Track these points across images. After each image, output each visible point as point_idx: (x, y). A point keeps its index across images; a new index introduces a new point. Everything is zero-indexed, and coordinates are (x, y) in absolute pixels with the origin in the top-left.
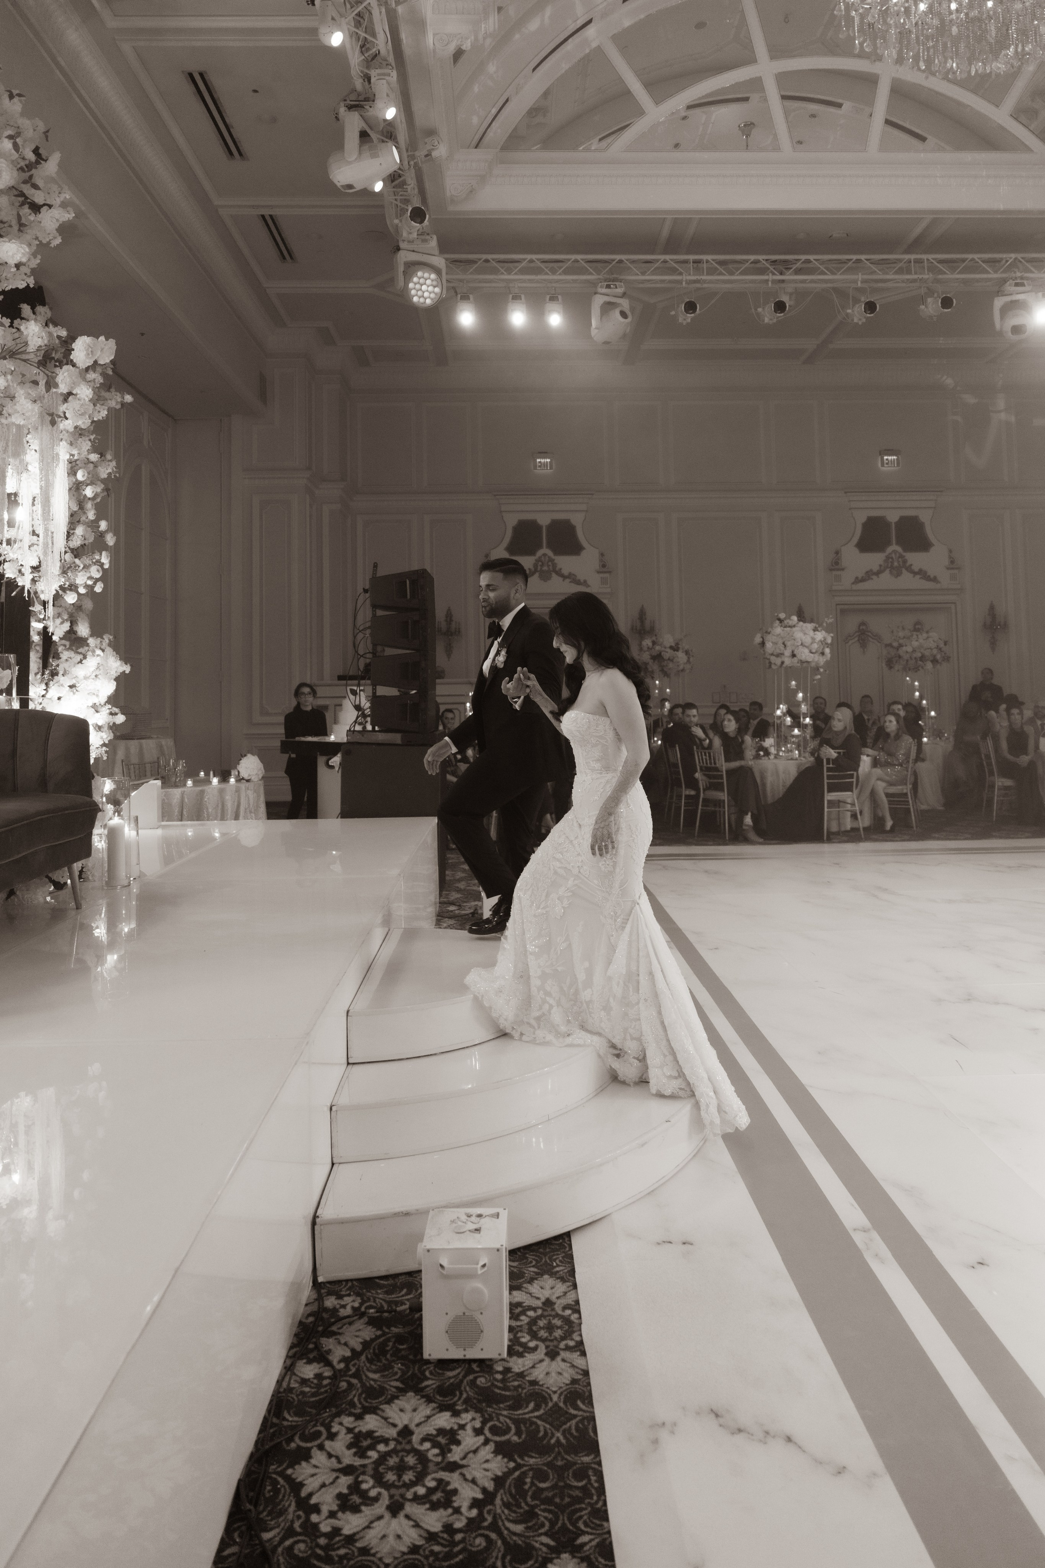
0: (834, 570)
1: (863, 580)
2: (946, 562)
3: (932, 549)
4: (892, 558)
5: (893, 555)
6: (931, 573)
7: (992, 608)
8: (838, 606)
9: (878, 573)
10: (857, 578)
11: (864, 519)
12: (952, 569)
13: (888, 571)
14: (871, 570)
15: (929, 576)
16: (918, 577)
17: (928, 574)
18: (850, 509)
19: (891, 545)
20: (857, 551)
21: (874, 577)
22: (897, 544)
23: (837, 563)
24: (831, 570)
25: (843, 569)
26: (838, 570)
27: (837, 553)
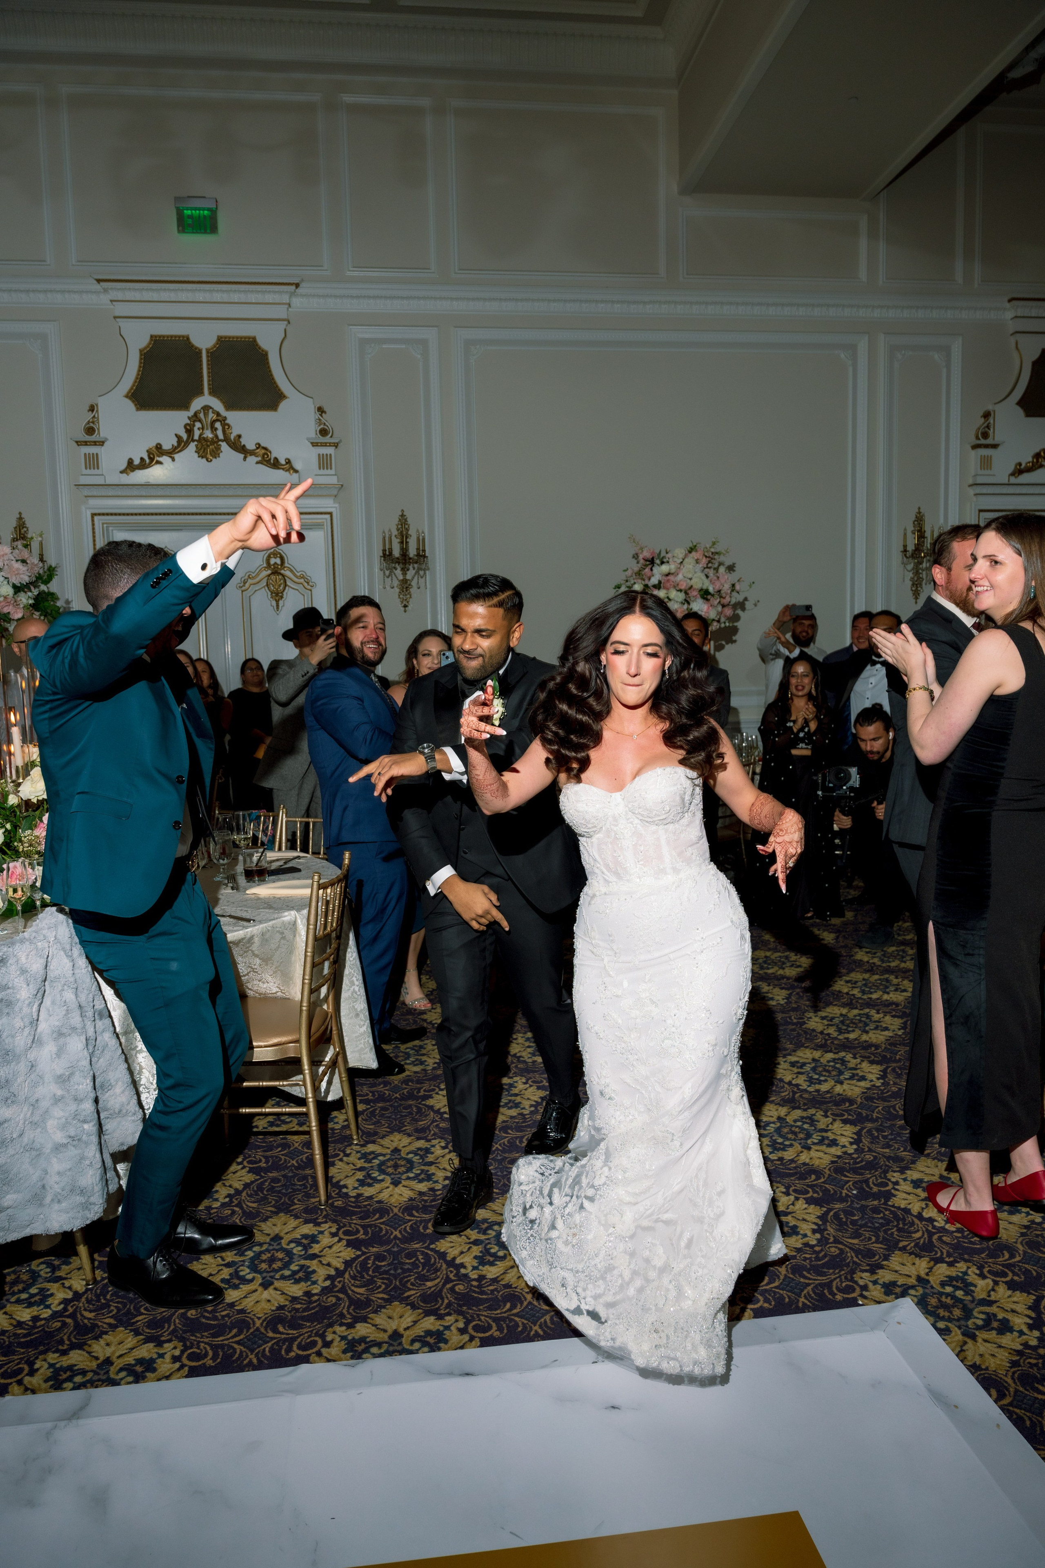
0: (86, 443)
1: (143, 465)
2: (312, 431)
3: (283, 405)
4: (200, 421)
5: (202, 415)
6: (280, 453)
7: (403, 521)
8: (96, 518)
9: (171, 453)
10: (130, 462)
11: (143, 342)
12: (324, 445)
13: (192, 446)
14: (159, 447)
15: (276, 459)
16: (252, 459)
17: (273, 456)
18: (115, 317)
19: (200, 392)
20: (130, 405)
21: (165, 459)
22: (213, 392)
23: (90, 431)
24: (79, 443)
25: (102, 443)
26: (95, 443)
27: (92, 409)
